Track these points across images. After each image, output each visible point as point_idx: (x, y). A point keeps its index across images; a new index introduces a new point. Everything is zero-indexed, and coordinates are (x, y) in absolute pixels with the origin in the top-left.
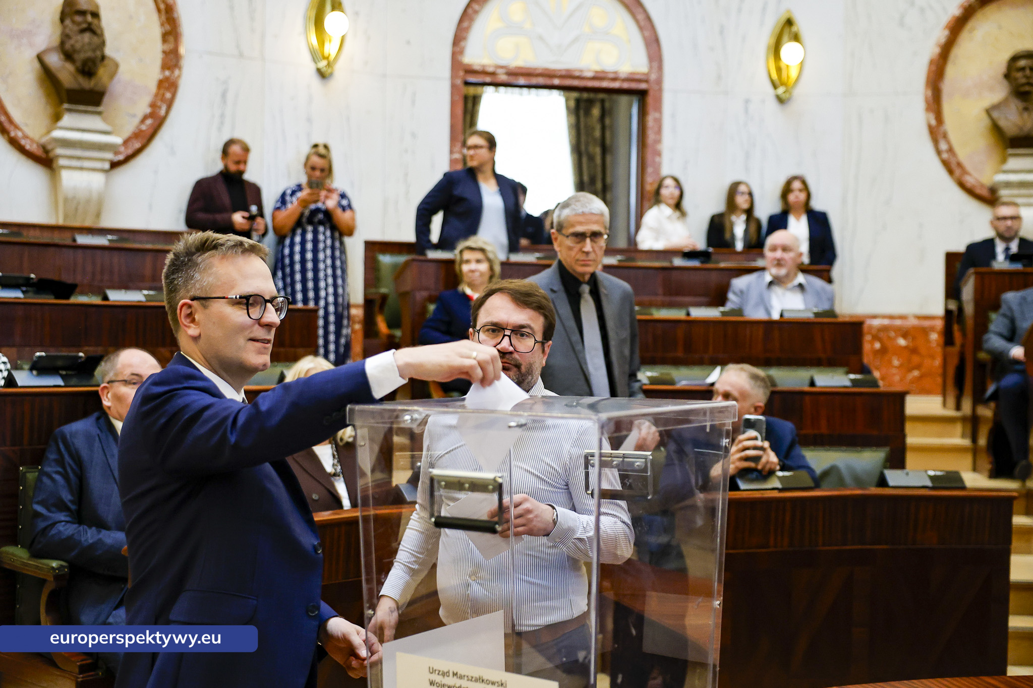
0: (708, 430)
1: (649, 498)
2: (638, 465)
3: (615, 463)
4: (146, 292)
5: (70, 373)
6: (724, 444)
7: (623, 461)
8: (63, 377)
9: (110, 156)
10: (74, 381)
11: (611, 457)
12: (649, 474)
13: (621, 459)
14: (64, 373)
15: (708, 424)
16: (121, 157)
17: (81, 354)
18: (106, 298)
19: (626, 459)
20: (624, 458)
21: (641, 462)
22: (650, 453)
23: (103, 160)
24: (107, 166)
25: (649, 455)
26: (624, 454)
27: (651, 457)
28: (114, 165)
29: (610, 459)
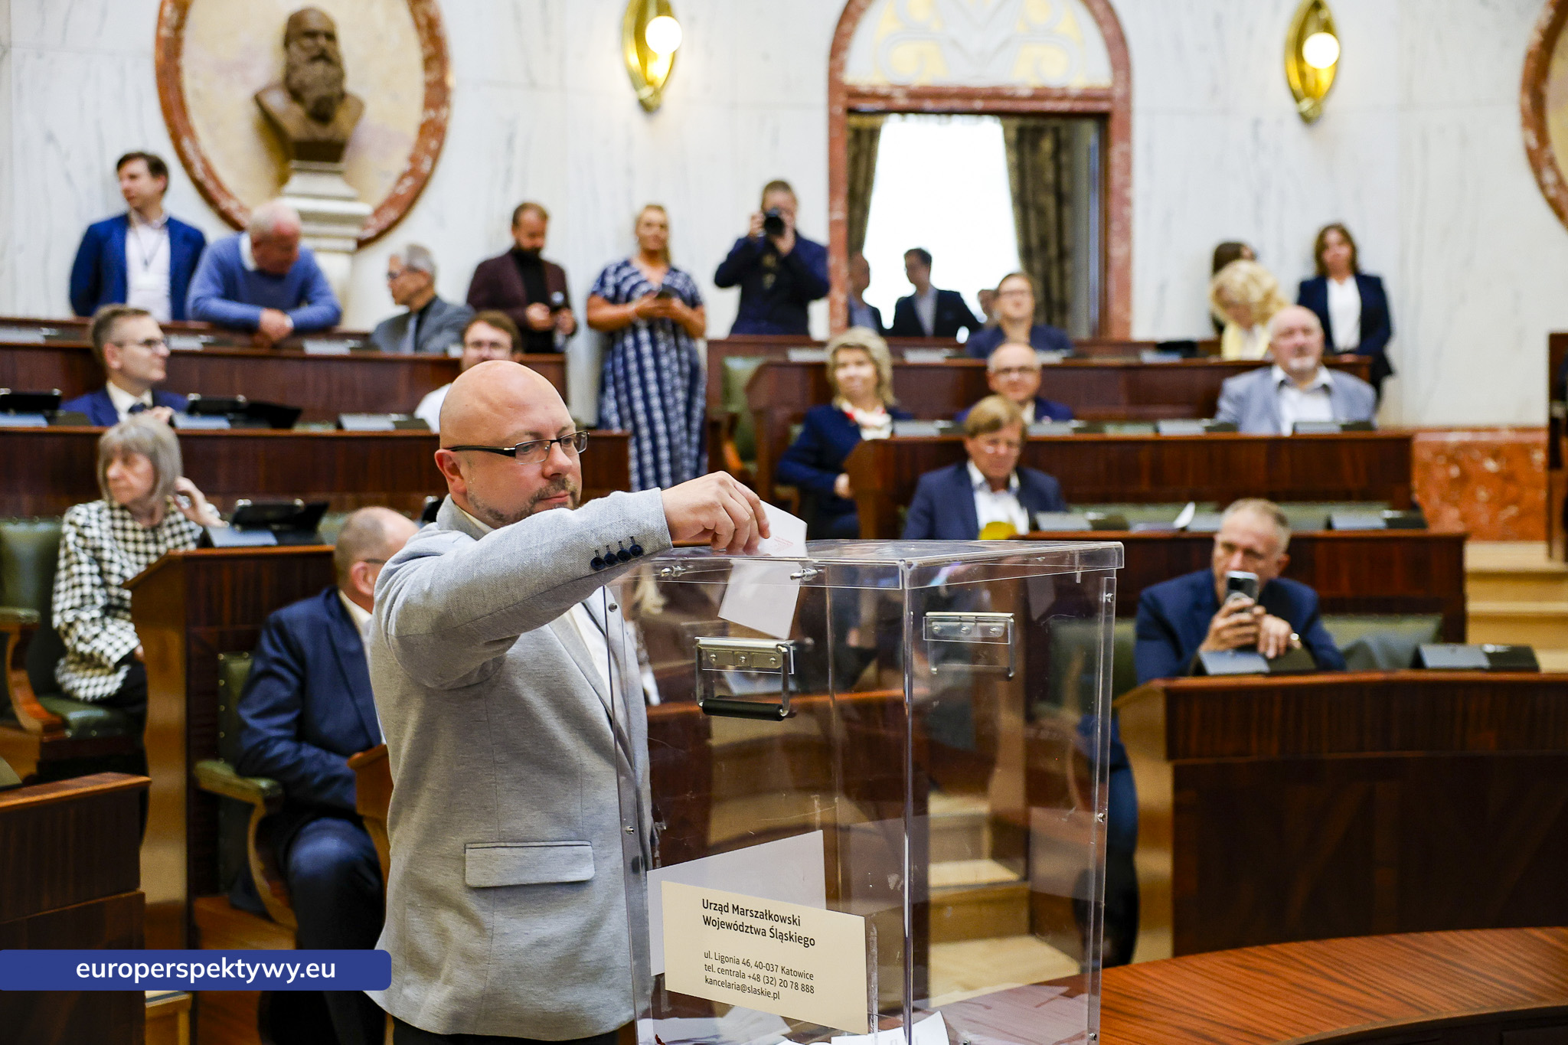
0: (1078, 581)
1: (1010, 675)
2: (994, 632)
3: (964, 629)
4: (395, 417)
5: (285, 527)
6: (1104, 600)
7: (976, 625)
8: (276, 534)
9: (355, 231)
10: (290, 538)
11: (960, 621)
12: (1009, 643)
13: (974, 624)
14: (276, 527)
15: (1079, 573)
16: (370, 233)
17: (299, 502)
18: (340, 426)
19: (979, 624)
20: (977, 621)
21: (999, 627)
22: (1011, 614)
23: (345, 237)
24: (351, 245)
25: (1010, 618)
26: (976, 617)
27: (1012, 620)
28: (362, 244)
29: (959, 623)
